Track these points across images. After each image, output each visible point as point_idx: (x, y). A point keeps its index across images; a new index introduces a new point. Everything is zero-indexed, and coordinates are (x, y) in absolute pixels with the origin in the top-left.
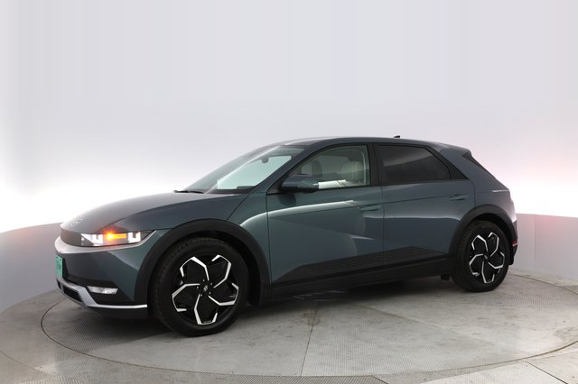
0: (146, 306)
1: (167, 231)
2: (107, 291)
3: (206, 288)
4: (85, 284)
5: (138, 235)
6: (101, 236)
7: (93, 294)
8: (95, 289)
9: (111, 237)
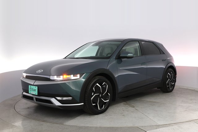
0: (83, 104)
1: (89, 73)
2: (65, 99)
3: (100, 96)
4: (54, 96)
5: (78, 76)
6: (61, 77)
7: (58, 100)
8: (59, 98)
9: (65, 77)
